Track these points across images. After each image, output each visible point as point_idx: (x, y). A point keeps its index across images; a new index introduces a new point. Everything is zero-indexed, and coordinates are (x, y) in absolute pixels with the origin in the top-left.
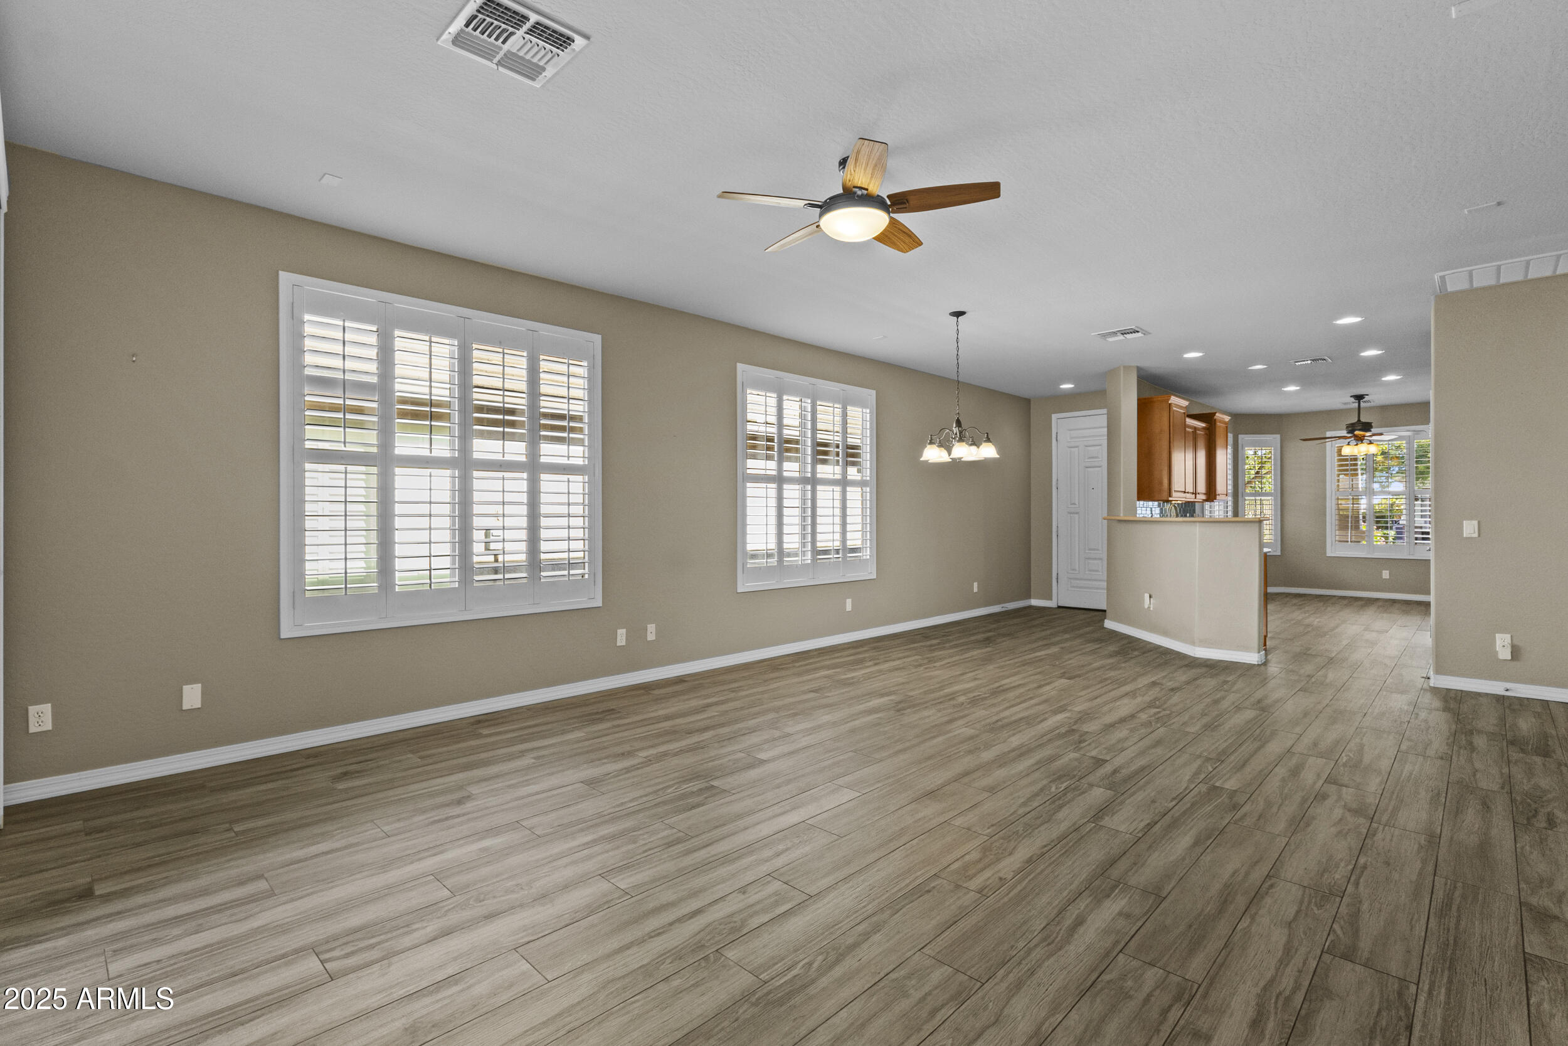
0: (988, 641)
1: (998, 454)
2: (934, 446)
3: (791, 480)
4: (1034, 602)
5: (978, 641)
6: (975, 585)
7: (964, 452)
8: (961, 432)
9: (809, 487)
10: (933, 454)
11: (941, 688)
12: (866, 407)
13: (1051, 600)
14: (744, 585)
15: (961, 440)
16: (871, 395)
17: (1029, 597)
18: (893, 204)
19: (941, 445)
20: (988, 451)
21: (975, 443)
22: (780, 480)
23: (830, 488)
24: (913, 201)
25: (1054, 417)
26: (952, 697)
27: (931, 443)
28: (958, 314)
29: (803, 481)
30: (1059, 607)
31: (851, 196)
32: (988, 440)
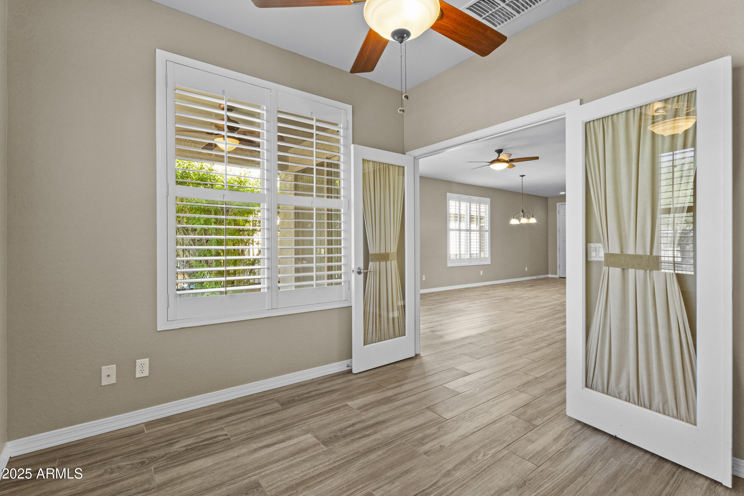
0: (532, 286)
1: (536, 221)
2: (515, 219)
3: (463, 230)
4: (550, 276)
5: (529, 286)
6: (526, 268)
7: (524, 221)
8: (523, 214)
9: (469, 232)
10: (514, 222)
11: (518, 296)
12: (487, 204)
13: (557, 275)
14: (449, 265)
15: (524, 217)
16: (488, 200)
17: (547, 273)
18: (510, 161)
19: (516, 218)
20: (533, 221)
21: (528, 218)
22: (460, 230)
23: (475, 233)
24: (515, 160)
25: (558, 204)
26: (522, 297)
27: (513, 218)
28: (522, 176)
29: (467, 230)
30: (560, 277)
31: (498, 160)
32: (533, 217)
